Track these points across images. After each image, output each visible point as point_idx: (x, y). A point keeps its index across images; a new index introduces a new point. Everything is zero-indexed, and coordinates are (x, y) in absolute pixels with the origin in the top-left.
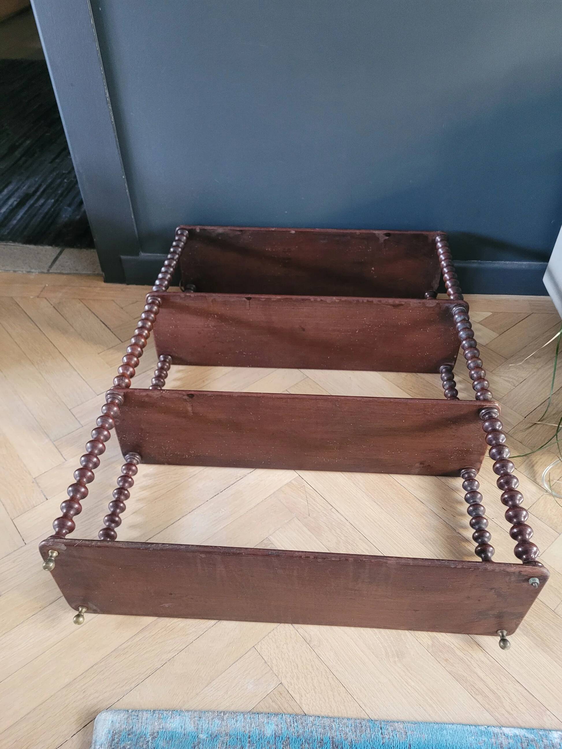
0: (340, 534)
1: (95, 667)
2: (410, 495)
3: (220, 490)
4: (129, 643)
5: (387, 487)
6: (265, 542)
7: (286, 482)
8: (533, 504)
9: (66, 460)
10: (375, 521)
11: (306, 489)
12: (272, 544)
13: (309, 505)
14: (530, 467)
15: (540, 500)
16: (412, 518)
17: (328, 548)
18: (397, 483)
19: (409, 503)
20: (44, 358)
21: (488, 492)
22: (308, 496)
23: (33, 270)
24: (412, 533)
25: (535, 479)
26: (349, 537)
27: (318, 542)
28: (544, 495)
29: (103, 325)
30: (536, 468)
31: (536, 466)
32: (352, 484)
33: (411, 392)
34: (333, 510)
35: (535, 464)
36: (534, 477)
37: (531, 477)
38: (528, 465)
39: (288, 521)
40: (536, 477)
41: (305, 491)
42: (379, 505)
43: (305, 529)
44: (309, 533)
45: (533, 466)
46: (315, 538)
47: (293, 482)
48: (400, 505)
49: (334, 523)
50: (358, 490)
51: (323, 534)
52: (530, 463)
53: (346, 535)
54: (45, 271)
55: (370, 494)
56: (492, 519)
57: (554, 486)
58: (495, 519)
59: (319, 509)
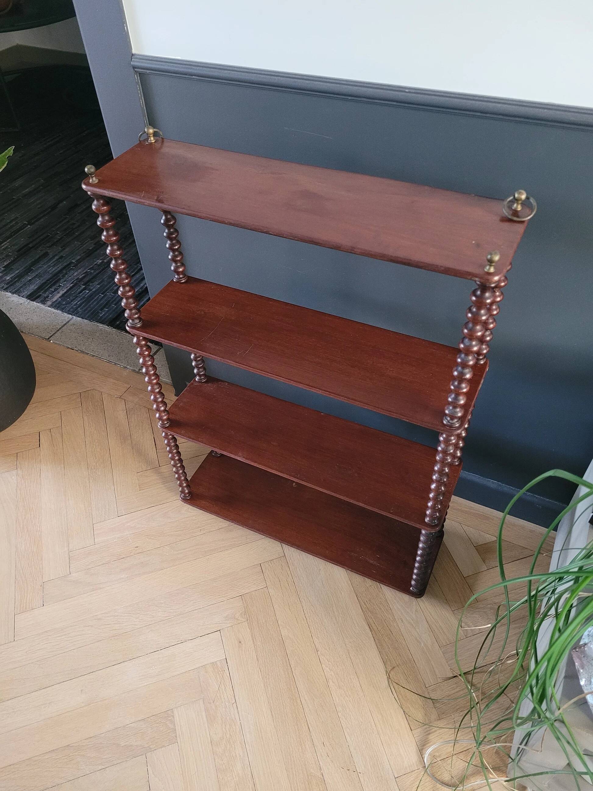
0: (228, 731)
1: (12, 767)
2: (303, 717)
3: (161, 648)
4: (40, 758)
5: (289, 700)
6: (169, 712)
7: (213, 661)
8: (405, 775)
9: (70, 574)
10: (261, 731)
11: (225, 673)
12: (173, 716)
13: (218, 692)
14: (427, 733)
15: (413, 773)
16: (292, 742)
17: (212, 740)
18: (299, 700)
19: (297, 725)
20: (98, 464)
21: (372, 744)
22: (222, 683)
23: (128, 367)
24: (284, 757)
25: (422, 749)
26: (232, 737)
27: (207, 730)
28: (420, 770)
29: (154, 443)
30: (431, 737)
31: (431, 735)
32: (262, 685)
33: (365, 606)
34: (235, 705)
35: (433, 732)
36: (424, 745)
37: (421, 744)
38: (425, 731)
39: (195, 700)
40: (425, 747)
41: (223, 676)
42: (273, 716)
43: (204, 713)
44: (205, 719)
45: (429, 734)
46: (207, 726)
47: (218, 663)
48: (289, 724)
49: (228, 718)
50: (264, 694)
51: (214, 725)
52: (428, 729)
53: (231, 734)
54: (137, 370)
55: (271, 702)
56: (359, 774)
57: (436, 764)
58: (361, 774)
59: (224, 699)
